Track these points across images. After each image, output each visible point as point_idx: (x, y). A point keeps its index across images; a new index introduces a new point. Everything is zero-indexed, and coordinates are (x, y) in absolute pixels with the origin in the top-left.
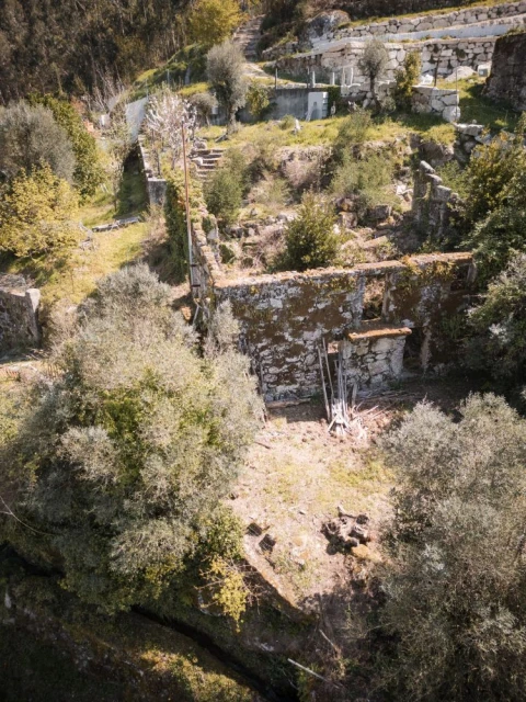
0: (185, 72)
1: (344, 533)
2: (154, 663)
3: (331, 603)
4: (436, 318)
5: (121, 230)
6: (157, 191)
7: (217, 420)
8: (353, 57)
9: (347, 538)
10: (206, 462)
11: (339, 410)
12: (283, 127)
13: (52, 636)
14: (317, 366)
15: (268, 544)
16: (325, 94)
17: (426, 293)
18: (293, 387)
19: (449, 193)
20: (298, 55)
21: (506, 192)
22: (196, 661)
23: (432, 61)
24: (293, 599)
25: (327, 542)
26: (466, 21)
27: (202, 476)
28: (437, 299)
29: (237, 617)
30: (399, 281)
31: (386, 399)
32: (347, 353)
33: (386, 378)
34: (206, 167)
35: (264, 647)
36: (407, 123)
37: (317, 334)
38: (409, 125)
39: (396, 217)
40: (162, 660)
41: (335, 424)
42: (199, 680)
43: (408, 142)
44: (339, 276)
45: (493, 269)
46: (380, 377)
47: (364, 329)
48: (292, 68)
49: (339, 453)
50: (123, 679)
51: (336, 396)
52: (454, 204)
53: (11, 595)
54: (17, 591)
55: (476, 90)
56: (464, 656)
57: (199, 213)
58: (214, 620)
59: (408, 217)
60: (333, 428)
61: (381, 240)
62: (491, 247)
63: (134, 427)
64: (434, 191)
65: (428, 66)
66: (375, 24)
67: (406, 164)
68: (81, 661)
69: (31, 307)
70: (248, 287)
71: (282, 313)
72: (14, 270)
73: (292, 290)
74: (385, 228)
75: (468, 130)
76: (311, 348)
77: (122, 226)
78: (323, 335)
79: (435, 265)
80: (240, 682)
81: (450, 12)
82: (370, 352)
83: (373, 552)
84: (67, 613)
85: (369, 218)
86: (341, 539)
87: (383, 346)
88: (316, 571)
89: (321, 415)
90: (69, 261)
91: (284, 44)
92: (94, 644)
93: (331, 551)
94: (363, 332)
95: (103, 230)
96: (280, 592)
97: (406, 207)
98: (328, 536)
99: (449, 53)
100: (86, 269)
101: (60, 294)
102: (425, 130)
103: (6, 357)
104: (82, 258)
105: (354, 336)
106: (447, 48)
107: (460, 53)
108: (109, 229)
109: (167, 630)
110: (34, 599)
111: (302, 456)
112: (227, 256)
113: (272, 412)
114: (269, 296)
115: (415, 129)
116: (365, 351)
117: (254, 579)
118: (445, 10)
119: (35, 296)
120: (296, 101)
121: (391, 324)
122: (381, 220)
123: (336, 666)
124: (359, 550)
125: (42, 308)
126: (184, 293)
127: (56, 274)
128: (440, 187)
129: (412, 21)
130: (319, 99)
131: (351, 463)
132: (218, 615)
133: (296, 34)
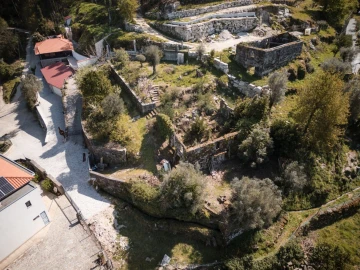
3: (223, 213)
5: (136, 122)
9: (223, 201)
11: (213, 173)
14: (207, 162)
15: (209, 204)
16: (183, 54)
17: (229, 143)
19: (230, 108)
22: (199, 227)
23: (214, 27)
24: (216, 213)
25: (219, 202)
28: (231, 143)
29: (209, 218)
33: (221, 161)
37: (207, 156)
38: (214, 74)
39: (216, 111)
40: (193, 229)
43: (215, 82)
47: (217, 153)
49: (215, 182)
50: (184, 234)
51: (212, 169)
53: (156, 224)
54: (158, 223)
55: (232, 58)
56: (245, 214)
59: (219, 111)
60: (213, 177)
61: (214, 121)
64: (226, 107)
68: (175, 233)
69: (124, 154)
70: (193, 150)
71: (200, 154)
73: (202, 149)
74: (214, 116)
75: (231, 78)
77: (136, 120)
79: (230, 137)
80: (209, 229)
81: (218, 4)
85: (209, 113)
86: (221, 201)
88: (219, 208)
89: (210, 174)
90: (130, 137)
91: (155, 13)
96: (214, 212)
97: (219, 108)
99: (219, 24)
100: (135, 139)
101: (133, 149)
102: (219, 77)
104: (132, 136)
105: (215, 155)
106: (219, 22)
107: (223, 24)
108: (133, 122)
110: (162, 224)
115: (216, 76)
117: (209, 211)
121: (222, 151)
122: (212, 113)
124: (225, 202)
125: (128, 153)
126: (167, 145)
128: (228, 106)
130: (181, 56)
131: (219, 185)
132: (205, 217)
133: (160, 8)
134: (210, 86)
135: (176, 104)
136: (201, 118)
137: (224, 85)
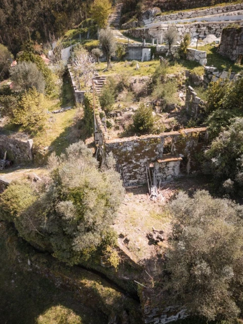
0: (87, 33)
1: (155, 237)
2: (85, 284)
3: (149, 262)
4: (192, 153)
5: (64, 113)
6: (79, 96)
7: (109, 197)
8: (162, 31)
9: (156, 239)
10: (105, 212)
11: (154, 190)
12: (131, 65)
13: (46, 275)
14: (145, 172)
15: (127, 241)
16: (150, 49)
17: (188, 144)
18: (136, 181)
19: (199, 100)
20: (138, 28)
21: (222, 102)
22: (100, 283)
23: (197, 32)
24: (136, 261)
25: (148, 241)
26: (212, 13)
27: (104, 217)
28: (193, 146)
29: (116, 267)
30: (177, 140)
31: (173, 185)
32: (157, 167)
33: (172, 176)
34: (99, 84)
35: (125, 278)
36: (184, 65)
37: (145, 160)
38: (185, 67)
39: (178, 108)
40: (88, 283)
41: (152, 196)
42: (102, 290)
43: (185, 74)
44: (154, 138)
45: (215, 135)
46: (170, 176)
47: (164, 158)
48: (135, 34)
49: (153, 207)
50: (73, 290)
51: (153, 184)
52: (201, 105)
53: (30, 260)
54: (33, 259)
55: (214, 50)
57: (98, 110)
58: (107, 269)
59: (184, 108)
60: (151, 197)
61: (172, 119)
62: (214, 126)
63: (81, 201)
64: (194, 99)
65: (195, 34)
66: (172, 14)
67: (183, 84)
68: (57, 284)
69: (29, 147)
70: (118, 143)
71: (131, 153)
72: (21, 130)
73: (136, 144)
74: (174, 113)
75: (210, 69)
76: (143, 165)
77: (65, 111)
78: (147, 161)
79: (192, 133)
80: (117, 290)
81: (206, 9)
82: (166, 167)
83: (165, 244)
84: (52, 266)
85: (167, 109)
86: (154, 240)
87: (172, 164)
88: (144, 251)
89: (147, 192)
90: (44, 127)
91: (132, 22)
92: (63, 278)
93: (150, 244)
94: (164, 159)
95: (57, 113)
96: (131, 258)
97: (183, 103)
98: (149, 238)
99: (205, 28)
100: (51, 130)
101: (41, 142)
102: (192, 69)
103: (19, 167)
104: (49, 126)
105: (160, 161)
106: (204, 26)
107: (209, 28)
108: (59, 112)
109: (90, 272)
110: (39, 262)
111: (139, 208)
112: (109, 125)
113: (127, 191)
114: (126, 146)
115: (188, 68)
116: (164, 166)
117: (122, 254)
118: (204, 8)
119: (31, 142)
120: (137, 52)
121: (174, 156)
122: (172, 109)
123: (151, 283)
124: (160, 243)
125: (34, 147)
126: (92, 142)
127: (39, 133)
128: (196, 97)
129: (189, 13)
130: (147, 52)
131: (158, 211)
132: (109, 266)
133: (137, 17)
134: (177, 77)
135: (123, 95)
136: (154, 113)
137: (197, 79)
